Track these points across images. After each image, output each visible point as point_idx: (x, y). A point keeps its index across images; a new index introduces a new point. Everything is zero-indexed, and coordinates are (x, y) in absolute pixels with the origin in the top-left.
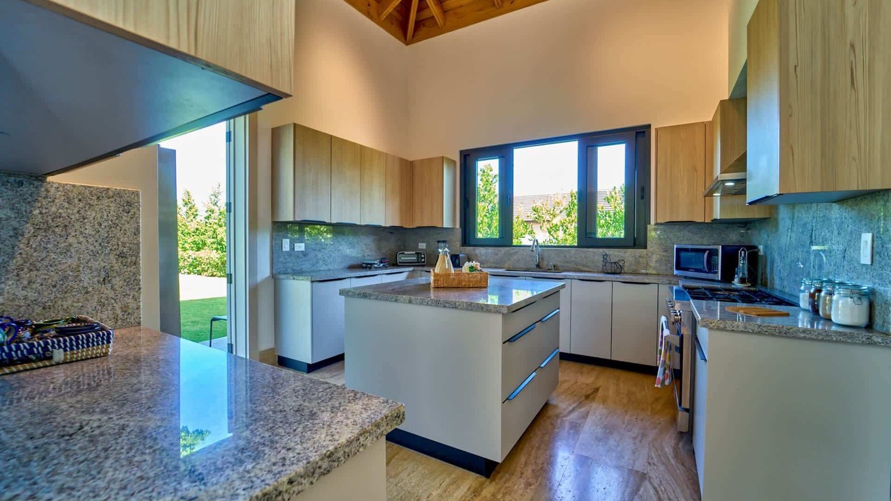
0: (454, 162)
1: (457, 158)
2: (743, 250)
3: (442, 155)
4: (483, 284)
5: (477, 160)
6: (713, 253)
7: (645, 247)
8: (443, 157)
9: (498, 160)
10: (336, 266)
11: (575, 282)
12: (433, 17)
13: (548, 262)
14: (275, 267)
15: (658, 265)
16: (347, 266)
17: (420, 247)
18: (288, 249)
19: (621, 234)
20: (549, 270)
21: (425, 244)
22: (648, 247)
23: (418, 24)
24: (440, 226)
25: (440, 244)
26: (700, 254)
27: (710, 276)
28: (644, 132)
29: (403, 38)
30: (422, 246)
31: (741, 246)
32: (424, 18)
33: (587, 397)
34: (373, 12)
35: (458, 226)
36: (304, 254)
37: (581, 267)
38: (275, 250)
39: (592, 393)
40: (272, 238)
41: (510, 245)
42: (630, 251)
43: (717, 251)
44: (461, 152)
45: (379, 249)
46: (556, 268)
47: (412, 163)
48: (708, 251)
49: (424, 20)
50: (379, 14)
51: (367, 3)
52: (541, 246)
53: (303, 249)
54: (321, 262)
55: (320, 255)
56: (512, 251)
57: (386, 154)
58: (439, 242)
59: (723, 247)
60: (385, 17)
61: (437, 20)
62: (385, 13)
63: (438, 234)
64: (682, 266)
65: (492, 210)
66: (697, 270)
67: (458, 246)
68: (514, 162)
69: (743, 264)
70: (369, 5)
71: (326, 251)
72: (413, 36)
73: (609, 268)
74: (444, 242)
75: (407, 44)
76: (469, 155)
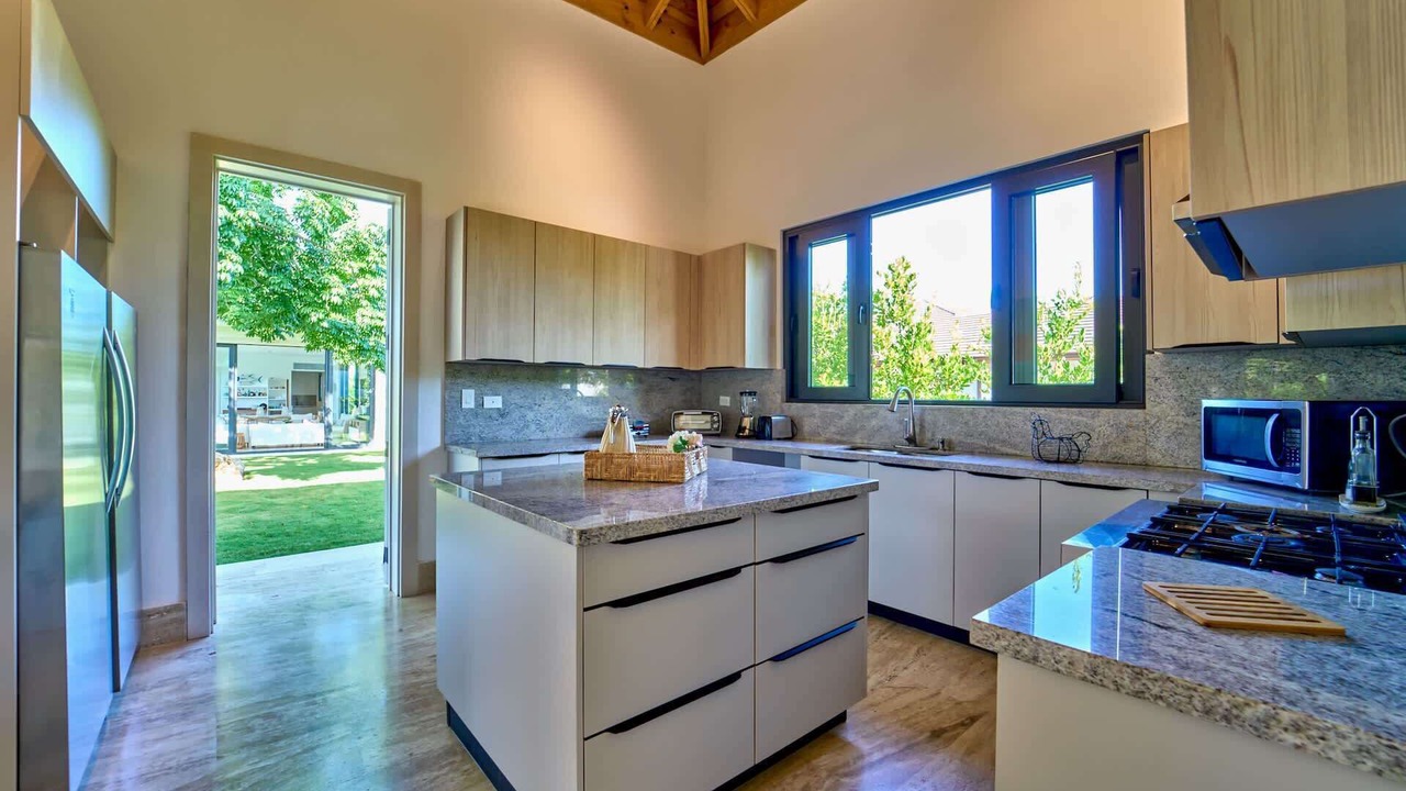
0: (771, 252)
1: (777, 244)
2: (1362, 413)
3: (742, 241)
4: (675, 477)
5: (811, 246)
6: (1287, 420)
7: (1142, 406)
8: (744, 244)
9: (845, 242)
10: (561, 434)
11: (963, 478)
12: (738, 9)
13: (933, 435)
14: (450, 433)
15: (1173, 445)
16: (581, 433)
17: (722, 404)
18: (472, 406)
19: (1088, 377)
20: (933, 451)
21: (728, 398)
22: (1148, 404)
23: (715, 27)
24: (739, 366)
25: (744, 398)
26: (1258, 421)
27: (1285, 478)
28: (1135, 150)
29: (693, 51)
30: (725, 401)
31: (1356, 404)
32: (722, 15)
33: (937, 734)
34: (634, 17)
35: (779, 365)
36: (502, 413)
37: (997, 447)
38: (450, 407)
39: (955, 727)
40: (445, 388)
41: (866, 399)
42: (1106, 414)
43: (1296, 415)
44: (785, 233)
45: (646, 405)
46: (948, 447)
47: (699, 259)
48: (1275, 416)
49: (725, 17)
50: (645, 18)
51: (623, 7)
52: (917, 403)
53: (500, 406)
54: (533, 427)
55: (530, 415)
56: (867, 412)
57: (646, 246)
58: (742, 394)
59: (1312, 404)
60: (655, 23)
61: (743, 11)
62: (653, 15)
63: (750, 380)
64: (1220, 451)
65: (908, 337)
66: (1251, 463)
67: (779, 401)
68: (873, 244)
69: (1363, 450)
70: (627, 8)
71: (542, 410)
72: (711, 47)
73: (1050, 449)
74: (750, 394)
75: (703, 62)
76: (797, 236)
